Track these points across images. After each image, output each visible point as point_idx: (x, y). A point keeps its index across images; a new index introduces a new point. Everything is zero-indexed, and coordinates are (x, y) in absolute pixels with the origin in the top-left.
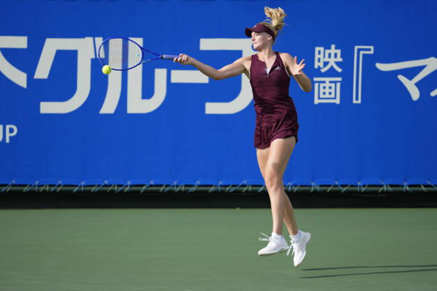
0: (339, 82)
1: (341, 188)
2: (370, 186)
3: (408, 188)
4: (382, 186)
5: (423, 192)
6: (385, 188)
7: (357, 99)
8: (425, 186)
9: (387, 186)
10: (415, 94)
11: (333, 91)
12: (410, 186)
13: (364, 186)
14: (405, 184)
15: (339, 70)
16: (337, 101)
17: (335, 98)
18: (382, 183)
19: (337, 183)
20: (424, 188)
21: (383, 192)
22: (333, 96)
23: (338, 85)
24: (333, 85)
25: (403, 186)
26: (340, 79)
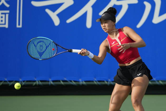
0: (7, 13)
1: (8, 83)
2: (27, 81)
3: (52, 83)
4: (35, 81)
5: (62, 85)
6: (37, 83)
7: (19, 25)
8: (64, 81)
9: (38, 81)
10: (57, 22)
11: (3, 19)
12: (53, 81)
13: (24, 81)
14: (50, 80)
15: (8, 6)
16: (7, 26)
17: (5, 24)
18: (36, 79)
19: (6, 80)
20: (62, 83)
21: (36, 85)
22: (3, 22)
23: (7, 15)
24: (4, 16)
25: (49, 81)
26: (8, 12)
